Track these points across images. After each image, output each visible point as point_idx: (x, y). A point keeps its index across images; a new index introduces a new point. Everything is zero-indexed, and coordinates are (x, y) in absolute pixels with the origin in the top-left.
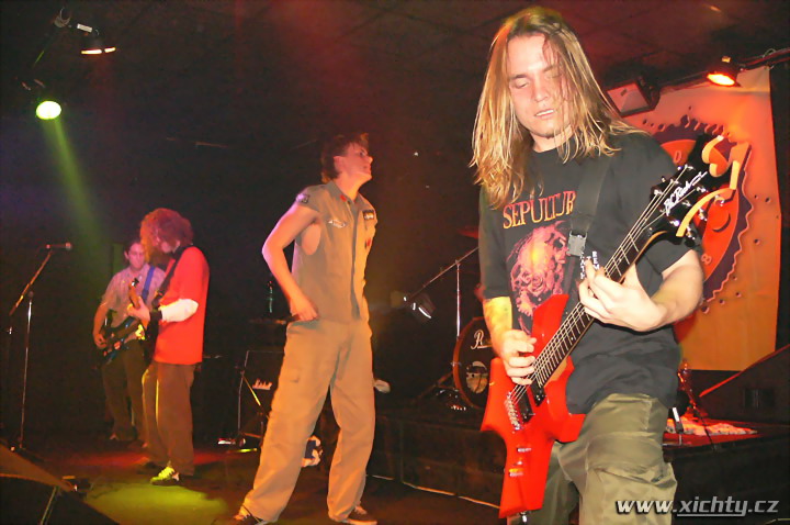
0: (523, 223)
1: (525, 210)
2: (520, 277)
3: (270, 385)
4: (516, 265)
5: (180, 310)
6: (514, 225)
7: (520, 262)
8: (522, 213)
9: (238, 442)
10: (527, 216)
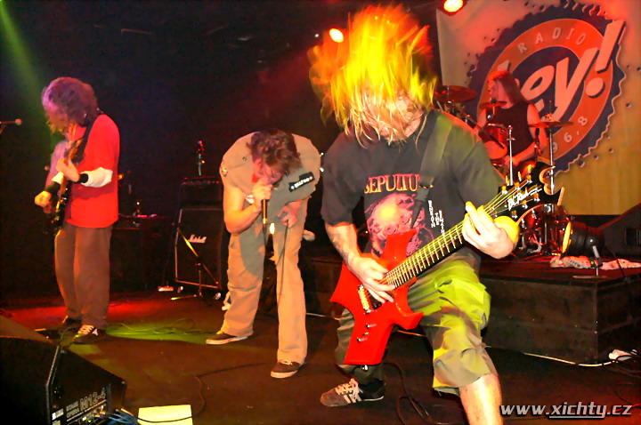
0: (380, 191)
1: (382, 181)
2: (373, 226)
3: (205, 238)
4: (370, 218)
5: (101, 176)
6: (372, 191)
7: (372, 217)
8: (379, 184)
9: (176, 290)
10: (383, 187)
